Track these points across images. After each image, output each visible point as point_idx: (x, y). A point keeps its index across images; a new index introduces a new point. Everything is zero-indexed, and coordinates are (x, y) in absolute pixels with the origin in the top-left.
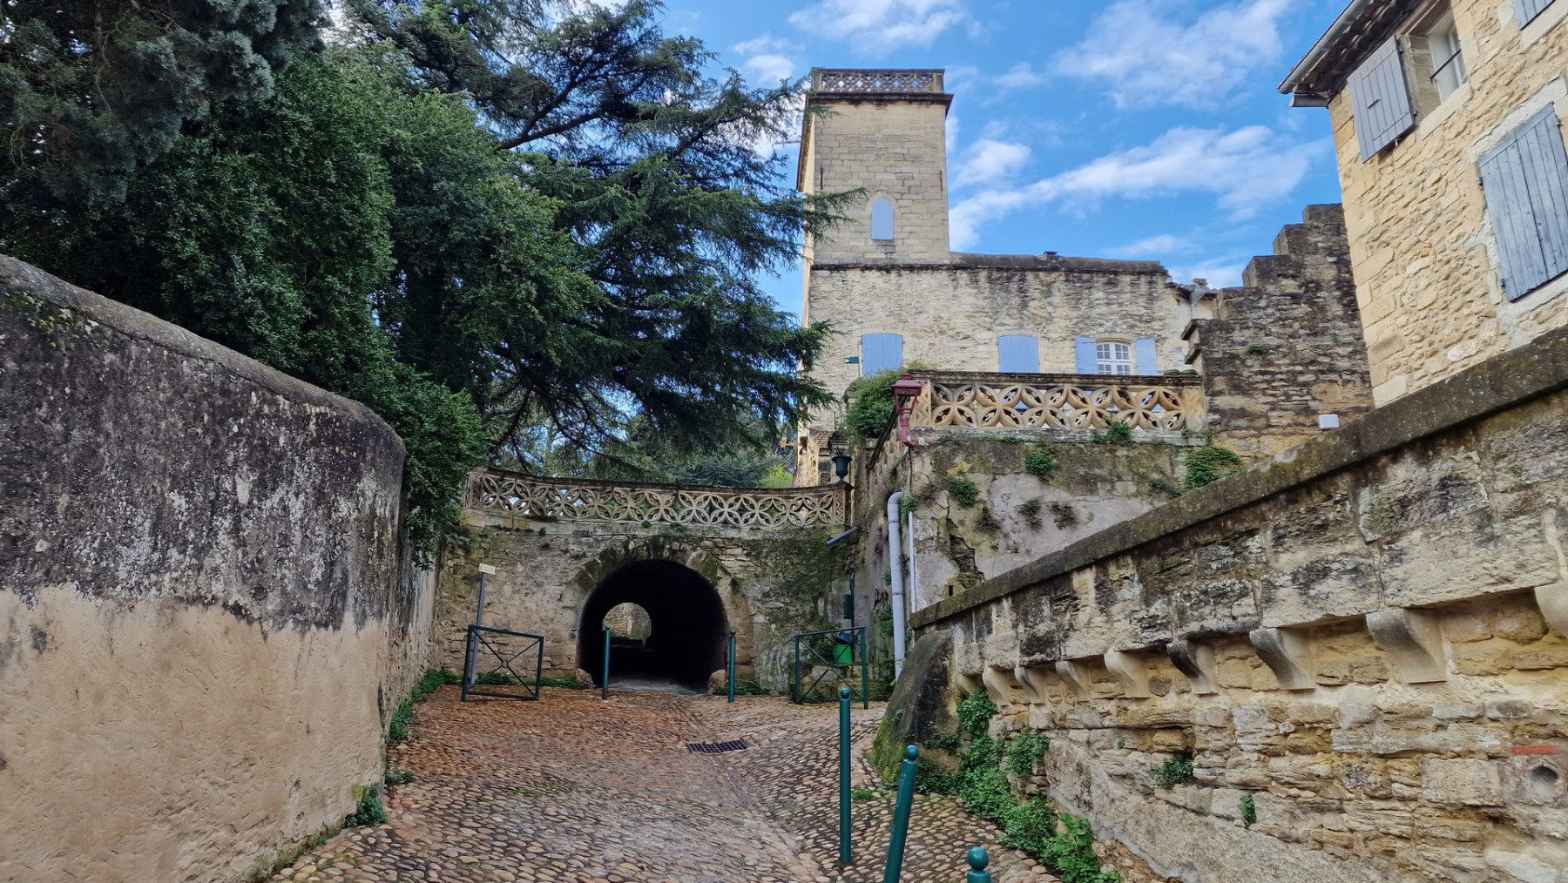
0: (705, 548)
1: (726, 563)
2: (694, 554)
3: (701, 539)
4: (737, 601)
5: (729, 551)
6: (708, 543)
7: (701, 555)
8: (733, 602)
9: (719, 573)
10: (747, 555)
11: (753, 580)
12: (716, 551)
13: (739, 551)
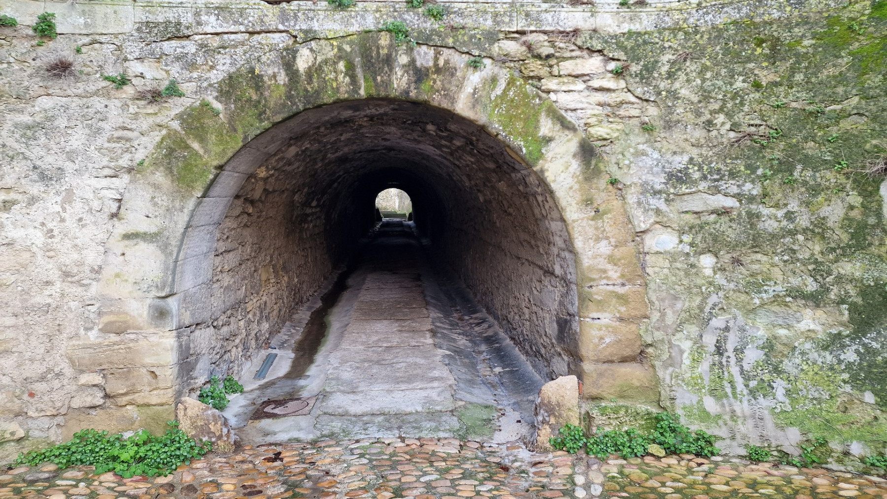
0: (504, 60)
1: (563, 100)
2: (475, 79)
3: (492, 37)
4: (600, 198)
5: (567, 67)
6: (512, 47)
7: (494, 80)
8: (588, 202)
9: (546, 127)
10: (618, 74)
11: (638, 140)
12: (535, 67)
13: (593, 64)
